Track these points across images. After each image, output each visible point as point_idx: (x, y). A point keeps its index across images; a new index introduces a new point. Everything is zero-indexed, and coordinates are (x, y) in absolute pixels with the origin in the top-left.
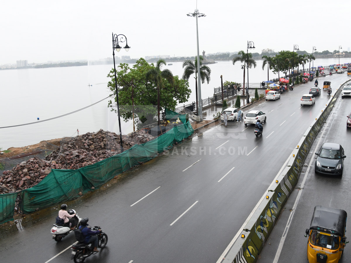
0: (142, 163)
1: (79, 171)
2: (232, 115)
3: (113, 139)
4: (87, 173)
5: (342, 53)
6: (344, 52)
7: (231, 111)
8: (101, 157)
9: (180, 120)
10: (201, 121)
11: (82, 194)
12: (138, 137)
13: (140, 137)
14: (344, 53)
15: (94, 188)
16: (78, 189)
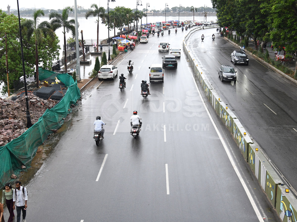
0: (56, 131)
1: (7, 148)
2: (112, 72)
3: (7, 106)
4: (14, 149)
5: (151, 11)
6: (152, 10)
7: (110, 69)
8: (6, 128)
9: (59, 80)
10: (80, 81)
11: (16, 177)
12: (31, 101)
13: (34, 100)
14: (152, 12)
15: (25, 167)
16: (8, 171)
